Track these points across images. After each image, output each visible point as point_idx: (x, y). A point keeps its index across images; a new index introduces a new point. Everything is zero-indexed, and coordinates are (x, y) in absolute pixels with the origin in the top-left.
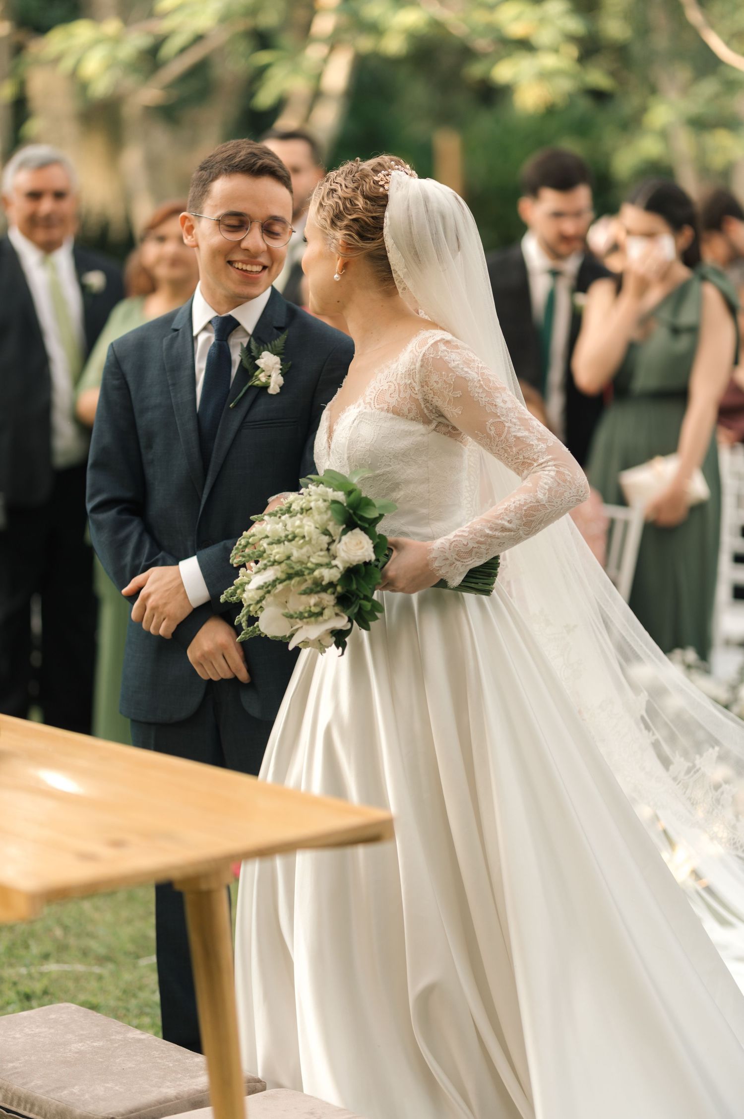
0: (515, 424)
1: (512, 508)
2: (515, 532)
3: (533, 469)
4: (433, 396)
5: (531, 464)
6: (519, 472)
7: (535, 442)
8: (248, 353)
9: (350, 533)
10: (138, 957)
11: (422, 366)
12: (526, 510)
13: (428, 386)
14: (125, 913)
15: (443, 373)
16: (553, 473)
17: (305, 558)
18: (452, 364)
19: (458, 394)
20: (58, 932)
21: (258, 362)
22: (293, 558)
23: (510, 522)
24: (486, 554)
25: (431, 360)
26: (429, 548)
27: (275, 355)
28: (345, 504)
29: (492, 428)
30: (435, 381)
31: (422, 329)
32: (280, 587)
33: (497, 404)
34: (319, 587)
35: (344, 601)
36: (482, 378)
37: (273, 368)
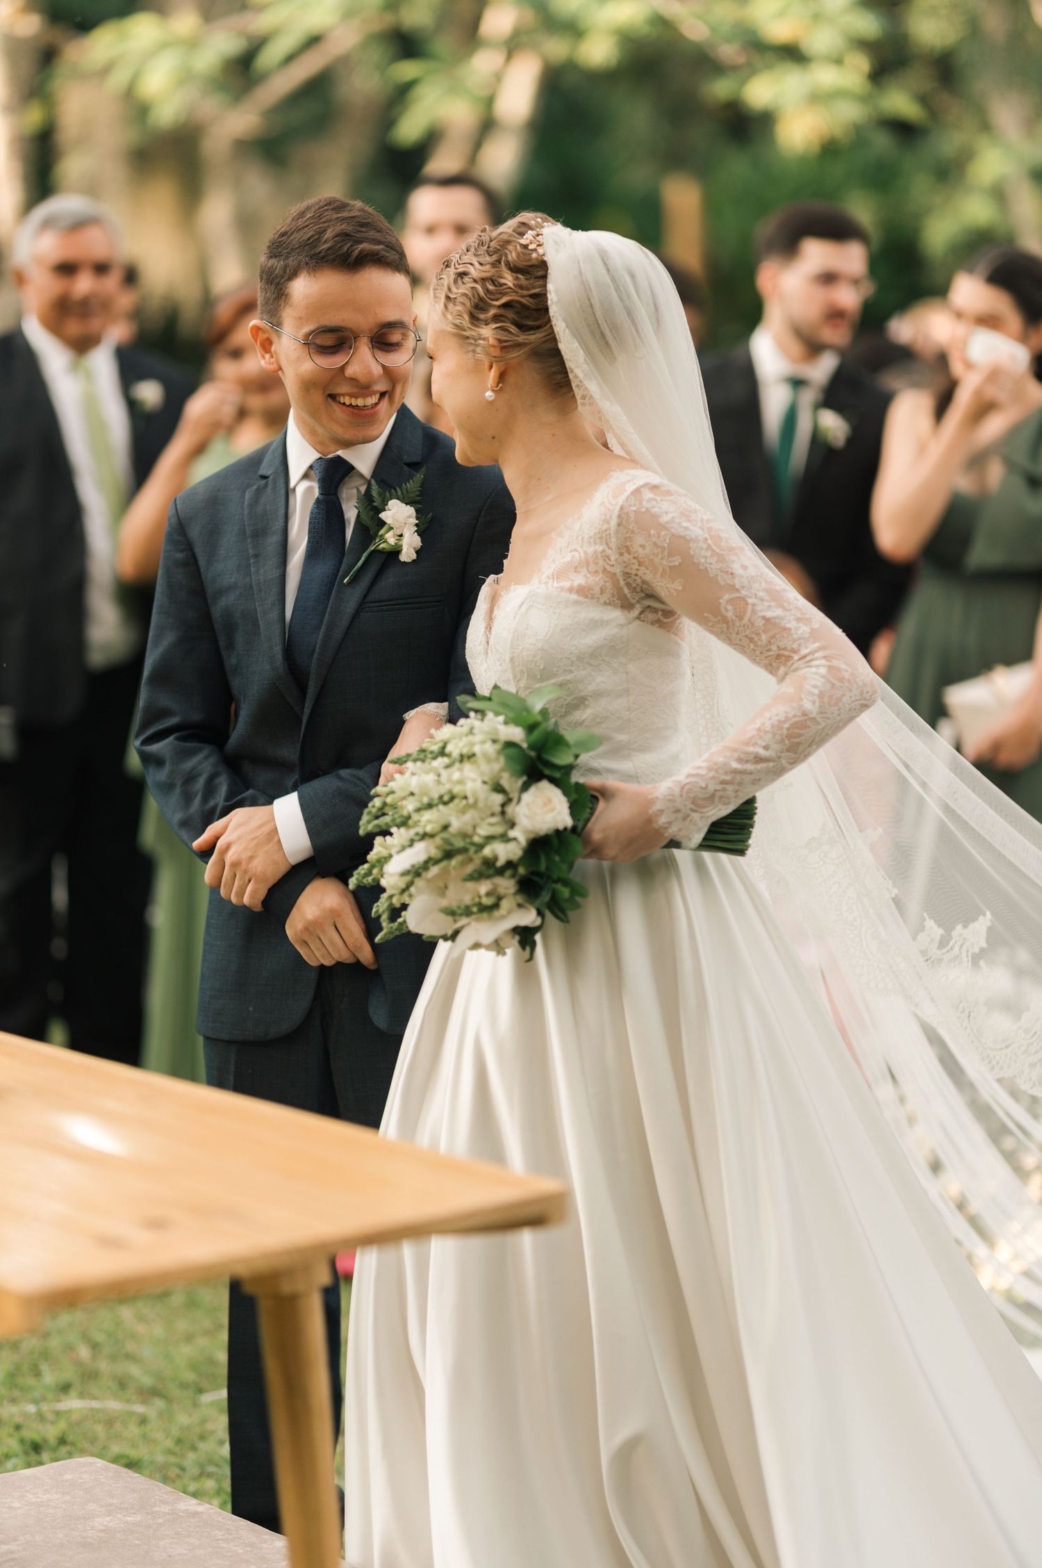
0: (762, 600)
1: (768, 727)
2: (774, 761)
3: (793, 664)
4: (637, 567)
5: (789, 658)
6: (771, 668)
7: (792, 624)
8: (367, 503)
9: (533, 789)
10: (200, 1391)
11: (619, 525)
12: (788, 729)
13: (629, 554)
14: (182, 1325)
15: (652, 532)
16: (823, 671)
17: (469, 830)
18: (664, 519)
19: (677, 561)
20: (84, 1352)
21: (383, 515)
22: (452, 830)
23: (766, 748)
24: (736, 797)
25: (632, 515)
26: (650, 797)
27: (407, 504)
28: (525, 745)
29: (729, 607)
30: (641, 546)
31: (614, 470)
32: (434, 870)
33: (734, 571)
34: (490, 869)
35: (529, 888)
36: (710, 535)
37: (406, 524)
